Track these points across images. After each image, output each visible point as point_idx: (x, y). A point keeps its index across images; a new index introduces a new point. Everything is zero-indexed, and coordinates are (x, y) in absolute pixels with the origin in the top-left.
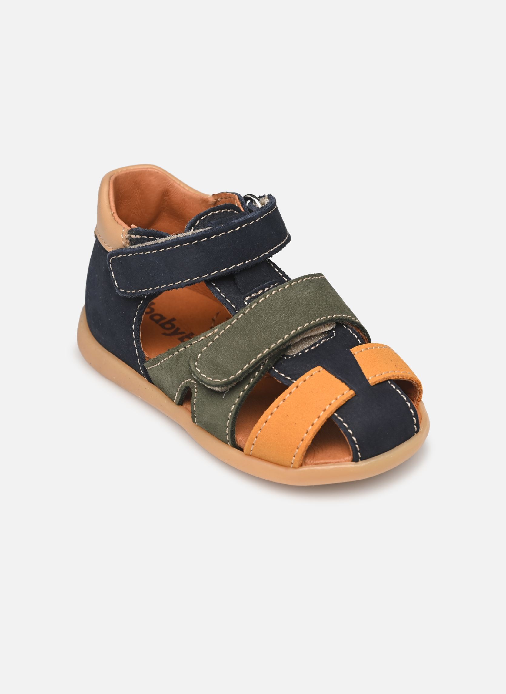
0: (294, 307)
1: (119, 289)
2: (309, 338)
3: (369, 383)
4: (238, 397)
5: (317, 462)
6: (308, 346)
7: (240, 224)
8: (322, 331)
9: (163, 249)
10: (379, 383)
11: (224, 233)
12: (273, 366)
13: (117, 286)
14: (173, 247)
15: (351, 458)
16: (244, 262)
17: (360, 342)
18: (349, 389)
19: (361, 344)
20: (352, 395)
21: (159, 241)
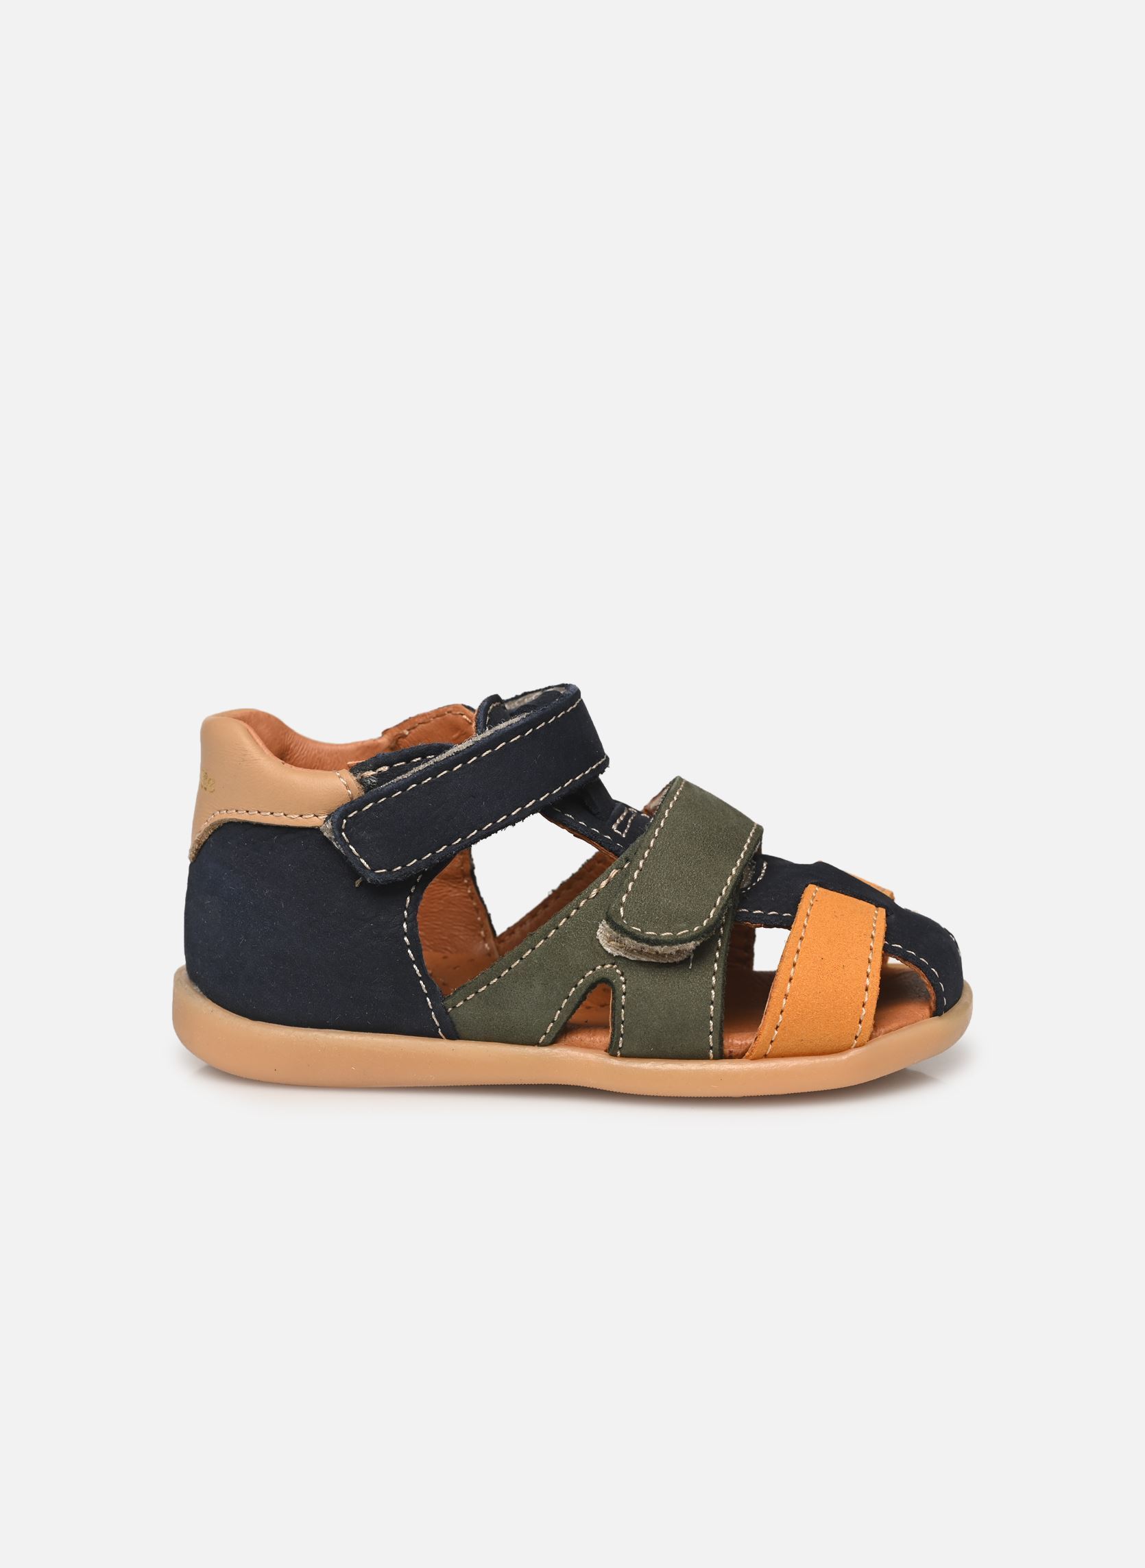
1: (373, 870)
4: (714, 960)
5: (890, 1028)
9: (475, 758)
13: (367, 866)
14: (493, 749)
15: (927, 1012)
16: (551, 792)
21: (433, 760)
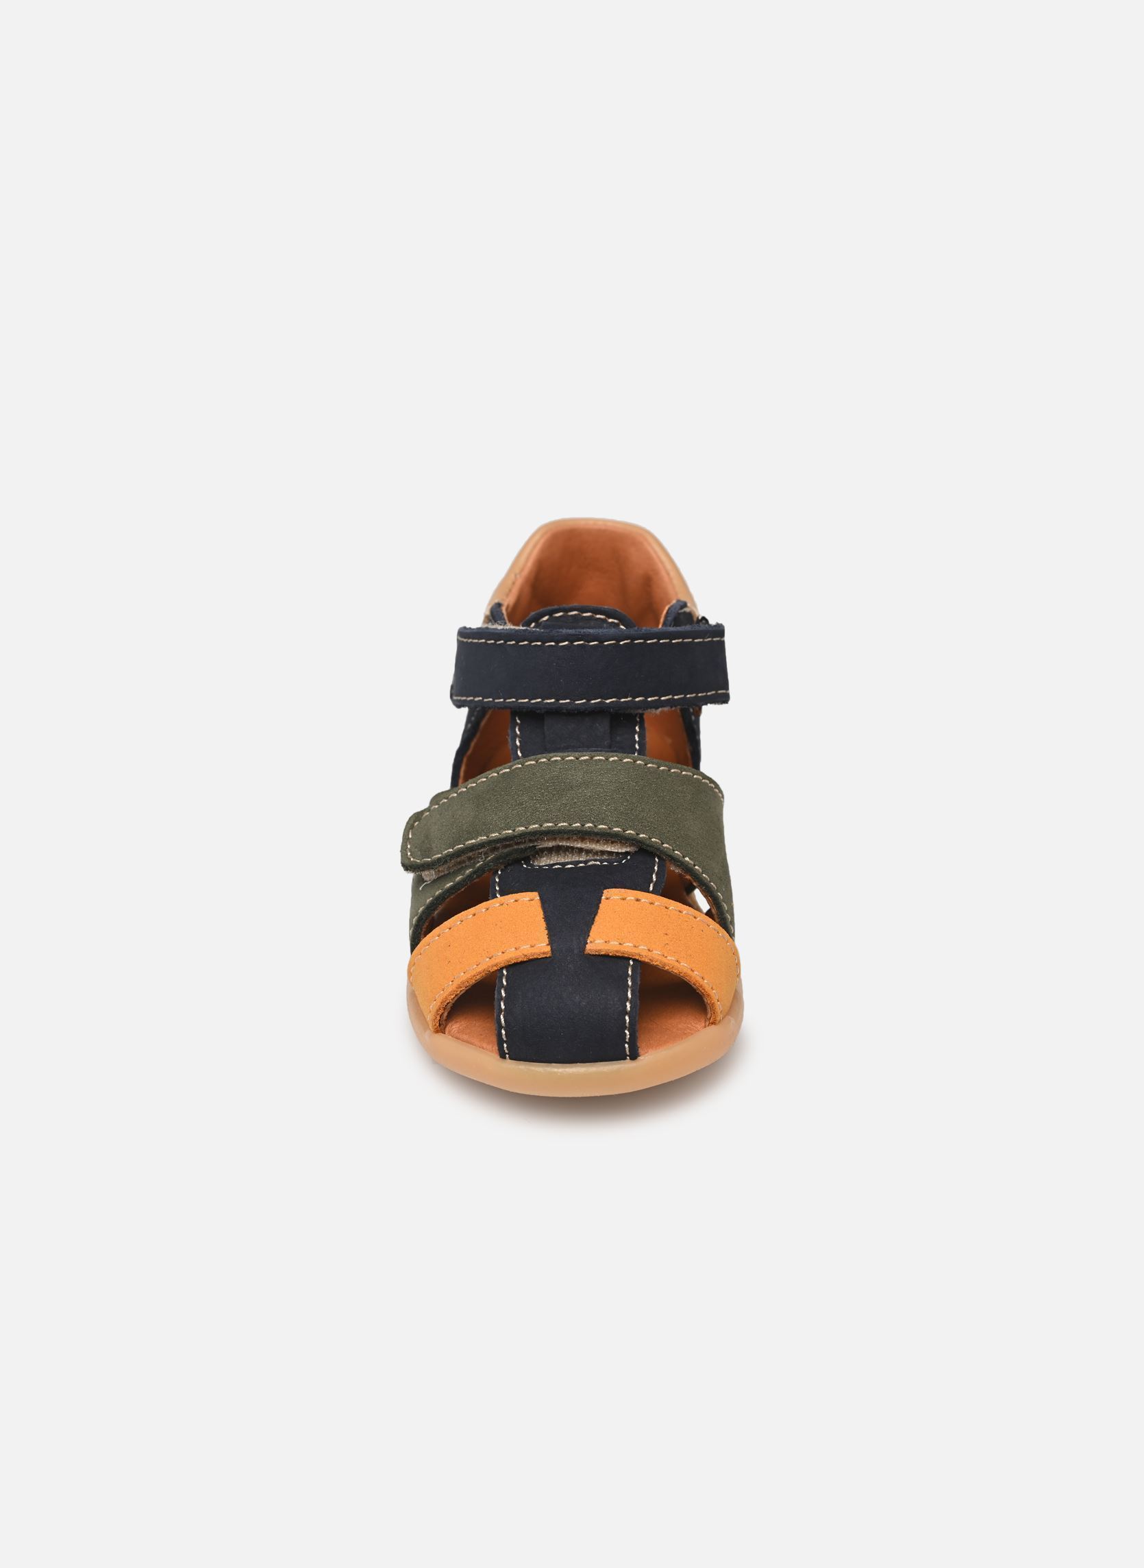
0: (564, 791)
2: (571, 850)
3: (585, 947)
6: (563, 861)
7: (572, 639)
8: (598, 847)
10: (606, 956)
11: (539, 643)
12: (501, 871)
17: (651, 889)
18: (548, 943)
19: (652, 892)
20: (544, 953)
